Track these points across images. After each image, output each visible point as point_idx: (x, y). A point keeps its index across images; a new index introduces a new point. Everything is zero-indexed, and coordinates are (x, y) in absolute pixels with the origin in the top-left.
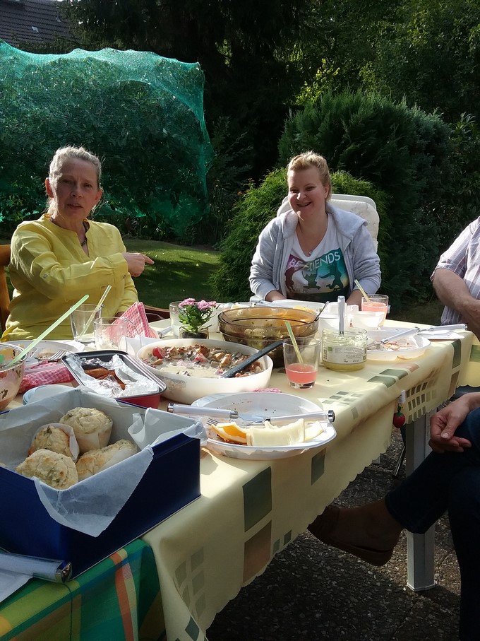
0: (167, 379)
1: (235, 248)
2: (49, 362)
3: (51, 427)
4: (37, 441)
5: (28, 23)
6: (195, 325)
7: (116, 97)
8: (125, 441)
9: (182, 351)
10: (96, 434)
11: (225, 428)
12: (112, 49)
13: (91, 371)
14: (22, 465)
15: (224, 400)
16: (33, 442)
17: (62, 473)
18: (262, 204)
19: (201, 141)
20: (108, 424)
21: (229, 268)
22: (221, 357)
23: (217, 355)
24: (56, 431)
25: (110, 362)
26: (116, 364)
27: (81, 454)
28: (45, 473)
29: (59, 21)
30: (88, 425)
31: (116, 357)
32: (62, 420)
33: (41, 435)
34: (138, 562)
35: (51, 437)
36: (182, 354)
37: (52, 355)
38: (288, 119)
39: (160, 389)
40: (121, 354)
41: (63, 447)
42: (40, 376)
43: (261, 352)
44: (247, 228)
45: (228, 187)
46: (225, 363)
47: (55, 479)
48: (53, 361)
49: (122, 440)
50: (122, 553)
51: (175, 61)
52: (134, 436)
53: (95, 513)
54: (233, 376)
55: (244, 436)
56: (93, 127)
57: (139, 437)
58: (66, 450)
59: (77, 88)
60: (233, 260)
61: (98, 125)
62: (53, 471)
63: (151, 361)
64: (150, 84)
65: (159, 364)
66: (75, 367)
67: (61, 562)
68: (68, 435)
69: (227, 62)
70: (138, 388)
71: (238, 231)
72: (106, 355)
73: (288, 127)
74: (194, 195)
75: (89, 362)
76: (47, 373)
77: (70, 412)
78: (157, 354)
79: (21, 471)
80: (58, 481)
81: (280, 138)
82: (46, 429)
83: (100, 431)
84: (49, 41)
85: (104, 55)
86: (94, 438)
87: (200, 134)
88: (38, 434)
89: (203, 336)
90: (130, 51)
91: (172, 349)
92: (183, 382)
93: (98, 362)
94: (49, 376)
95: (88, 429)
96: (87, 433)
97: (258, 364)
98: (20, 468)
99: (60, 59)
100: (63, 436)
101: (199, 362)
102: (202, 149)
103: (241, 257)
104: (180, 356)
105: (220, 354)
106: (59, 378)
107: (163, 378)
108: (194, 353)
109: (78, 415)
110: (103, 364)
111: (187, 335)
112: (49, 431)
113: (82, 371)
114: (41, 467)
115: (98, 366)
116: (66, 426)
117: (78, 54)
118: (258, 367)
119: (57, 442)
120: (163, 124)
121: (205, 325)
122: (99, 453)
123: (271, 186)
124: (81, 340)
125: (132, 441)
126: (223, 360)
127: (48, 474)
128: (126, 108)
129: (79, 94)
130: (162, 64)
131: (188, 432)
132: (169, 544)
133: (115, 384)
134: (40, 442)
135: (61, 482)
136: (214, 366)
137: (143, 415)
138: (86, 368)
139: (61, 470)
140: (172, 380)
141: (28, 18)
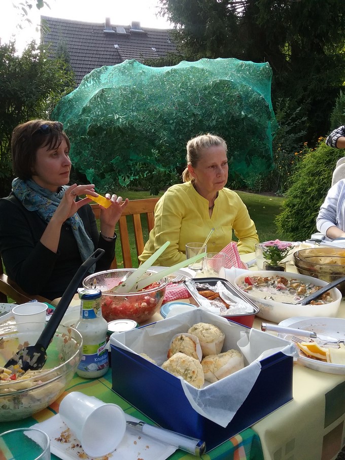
0: (258, 302)
1: (296, 197)
2: (173, 283)
3: (184, 336)
4: (174, 345)
5: (150, 46)
6: (274, 261)
7: (209, 92)
8: (235, 351)
9: (266, 280)
10: (214, 343)
11: (308, 346)
12: (207, 59)
13: (203, 292)
14: (166, 363)
15: (304, 323)
16: (171, 346)
17: (194, 372)
18: (318, 163)
19: (269, 118)
20: (221, 337)
21: (291, 212)
22: (297, 286)
23: (294, 285)
24: (187, 339)
25: (216, 286)
26: (219, 288)
27: (204, 357)
28: (183, 371)
29: (169, 42)
30: (208, 337)
31: (219, 283)
32: (190, 331)
33: (176, 341)
34: (249, 446)
35: (183, 343)
36: (267, 282)
37: (174, 277)
38: (339, 98)
39: (255, 311)
40: (223, 281)
41: (192, 351)
42: (169, 294)
43: (330, 284)
44: (306, 181)
45: (287, 149)
46: (301, 291)
47: (189, 376)
48: (175, 283)
49: (233, 350)
50: (238, 438)
51: (250, 62)
52: (241, 348)
53: (222, 408)
54: (308, 303)
55: (324, 354)
56: (193, 114)
57: (245, 349)
58: (193, 354)
59: (183, 88)
60: (294, 205)
61: (196, 112)
62: (188, 370)
63: (244, 287)
64: (232, 81)
65: (250, 289)
66: (192, 289)
67: (199, 441)
68: (195, 343)
69: (288, 59)
70: (239, 309)
71: (298, 184)
72: (213, 281)
73: (339, 104)
74: (263, 157)
75: (201, 286)
76: (173, 292)
77: (195, 326)
78: (248, 281)
79: (166, 367)
80: (191, 377)
81: (332, 112)
82: (180, 337)
83: (217, 342)
84: (163, 57)
85: (201, 64)
86: (212, 347)
87: (269, 113)
88: (174, 339)
89: (282, 269)
90: (219, 59)
91: (259, 278)
92: (271, 306)
93: (207, 286)
94: (174, 294)
95: (209, 340)
96: (207, 342)
97: (328, 294)
98: (165, 365)
99: (172, 70)
100: (192, 343)
101: (280, 289)
102: (270, 123)
103: (300, 204)
104: (265, 284)
105: (296, 284)
106: (181, 295)
107: (256, 301)
108: (276, 282)
109: (201, 329)
110: (211, 288)
111: (269, 268)
112: (182, 338)
113: (196, 292)
114: (179, 366)
115: (207, 289)
116: (194, 336)
117: (184, 65)
118: (328, 297)
119: (187, 347)
120: (241, 108)
121: (283, 261)
122: (217, 358)
123: (326, 150)
124: (192, 268)
125: (239, 351)
126: (300, 289)
127: (185, 372)
128: (215, 99)
129: (184, 92)
130: (242, 66)
131: (285, 351)
132: (270, 434)
133: (222, 304)
134: (176, 346)
135: (193, 378)
136: (292, 293)
137: (248, 333)
138: (199, 289)
139: (193, 370)
140: (262, 303)
141: (149, 42)
